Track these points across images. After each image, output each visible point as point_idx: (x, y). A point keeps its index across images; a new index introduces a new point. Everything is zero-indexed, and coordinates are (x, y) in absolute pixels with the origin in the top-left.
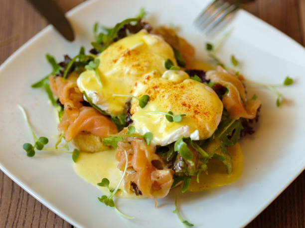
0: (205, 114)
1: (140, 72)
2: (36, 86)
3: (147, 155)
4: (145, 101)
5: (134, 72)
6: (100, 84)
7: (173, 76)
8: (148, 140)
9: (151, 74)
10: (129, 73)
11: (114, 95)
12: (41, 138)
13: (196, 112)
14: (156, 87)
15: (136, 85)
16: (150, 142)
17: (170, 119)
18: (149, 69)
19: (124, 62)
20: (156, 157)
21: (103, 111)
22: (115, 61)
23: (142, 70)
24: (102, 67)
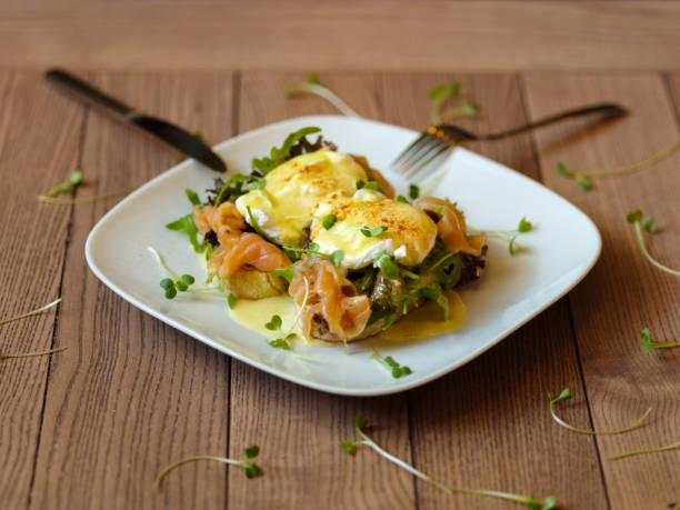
0: (414, 230)
1: (324, 190)
2: (172, 226)
3: (336, 276)
4: (331, 222)
5: (314, 190)
6: (268, 203)
7: (367, 196)
8: (336, 261)
9: (338, 193)
10: (307, 192)
11: (288, 217)
12: (184, 276)
13: (401, 228)
14: (346, 207)
15: (317, 206)
16: (340, 263)
17: (367, 233)
18: (335, 187)
19: (301, 178)
20: (348, 283)
21: (273, 239)
22: (288, 180)
23: (325, 187)
24: (269, 187)
